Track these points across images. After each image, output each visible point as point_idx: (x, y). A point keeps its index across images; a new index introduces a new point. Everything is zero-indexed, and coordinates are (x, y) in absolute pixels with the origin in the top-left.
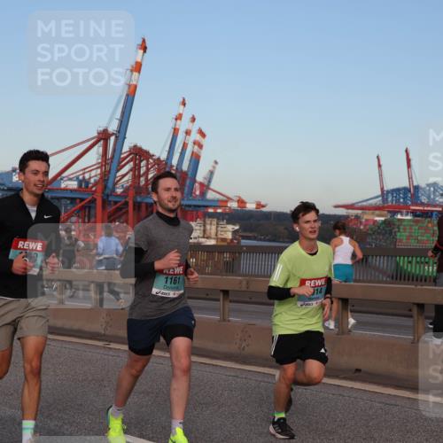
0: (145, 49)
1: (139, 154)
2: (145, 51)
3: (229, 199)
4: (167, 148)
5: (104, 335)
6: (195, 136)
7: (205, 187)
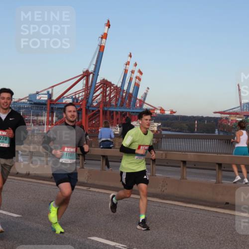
0: (109, 26)
1: (106, 84)
2: (109, 27)
3: (155, 108)
4: (121, 81)
5: (87, 183)
6: (137, 74)
7: (142, 102)
